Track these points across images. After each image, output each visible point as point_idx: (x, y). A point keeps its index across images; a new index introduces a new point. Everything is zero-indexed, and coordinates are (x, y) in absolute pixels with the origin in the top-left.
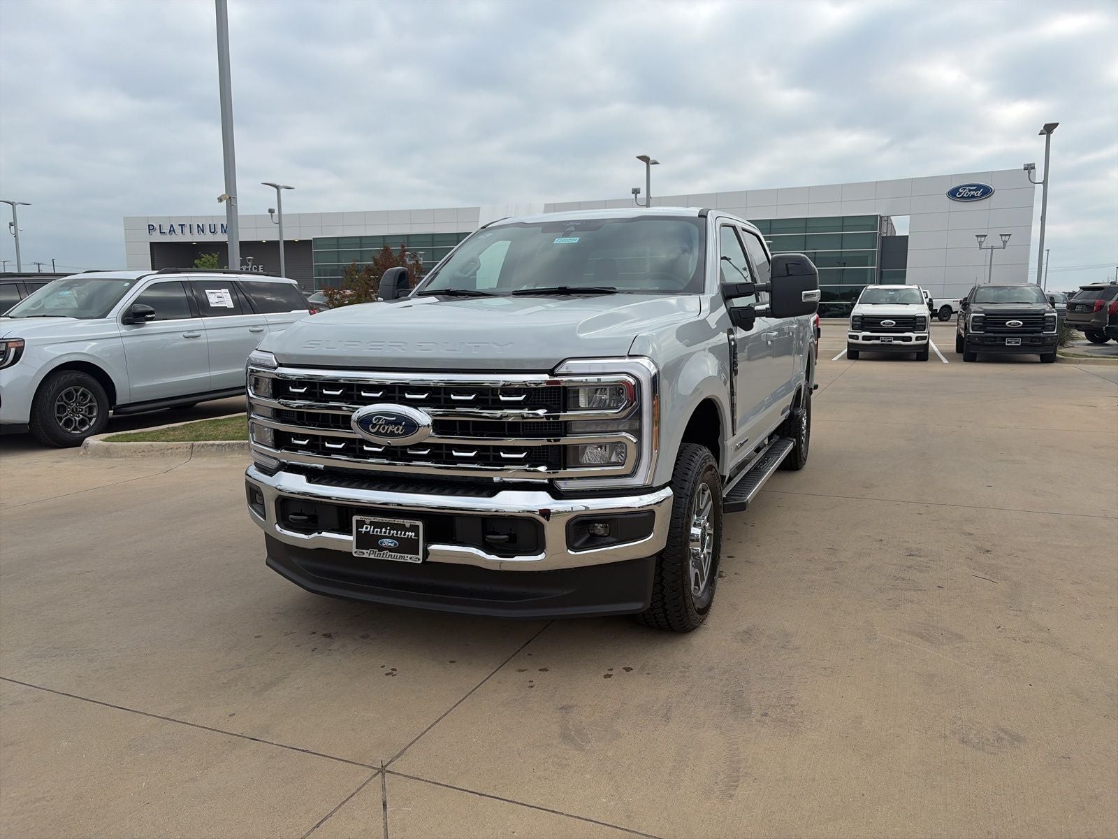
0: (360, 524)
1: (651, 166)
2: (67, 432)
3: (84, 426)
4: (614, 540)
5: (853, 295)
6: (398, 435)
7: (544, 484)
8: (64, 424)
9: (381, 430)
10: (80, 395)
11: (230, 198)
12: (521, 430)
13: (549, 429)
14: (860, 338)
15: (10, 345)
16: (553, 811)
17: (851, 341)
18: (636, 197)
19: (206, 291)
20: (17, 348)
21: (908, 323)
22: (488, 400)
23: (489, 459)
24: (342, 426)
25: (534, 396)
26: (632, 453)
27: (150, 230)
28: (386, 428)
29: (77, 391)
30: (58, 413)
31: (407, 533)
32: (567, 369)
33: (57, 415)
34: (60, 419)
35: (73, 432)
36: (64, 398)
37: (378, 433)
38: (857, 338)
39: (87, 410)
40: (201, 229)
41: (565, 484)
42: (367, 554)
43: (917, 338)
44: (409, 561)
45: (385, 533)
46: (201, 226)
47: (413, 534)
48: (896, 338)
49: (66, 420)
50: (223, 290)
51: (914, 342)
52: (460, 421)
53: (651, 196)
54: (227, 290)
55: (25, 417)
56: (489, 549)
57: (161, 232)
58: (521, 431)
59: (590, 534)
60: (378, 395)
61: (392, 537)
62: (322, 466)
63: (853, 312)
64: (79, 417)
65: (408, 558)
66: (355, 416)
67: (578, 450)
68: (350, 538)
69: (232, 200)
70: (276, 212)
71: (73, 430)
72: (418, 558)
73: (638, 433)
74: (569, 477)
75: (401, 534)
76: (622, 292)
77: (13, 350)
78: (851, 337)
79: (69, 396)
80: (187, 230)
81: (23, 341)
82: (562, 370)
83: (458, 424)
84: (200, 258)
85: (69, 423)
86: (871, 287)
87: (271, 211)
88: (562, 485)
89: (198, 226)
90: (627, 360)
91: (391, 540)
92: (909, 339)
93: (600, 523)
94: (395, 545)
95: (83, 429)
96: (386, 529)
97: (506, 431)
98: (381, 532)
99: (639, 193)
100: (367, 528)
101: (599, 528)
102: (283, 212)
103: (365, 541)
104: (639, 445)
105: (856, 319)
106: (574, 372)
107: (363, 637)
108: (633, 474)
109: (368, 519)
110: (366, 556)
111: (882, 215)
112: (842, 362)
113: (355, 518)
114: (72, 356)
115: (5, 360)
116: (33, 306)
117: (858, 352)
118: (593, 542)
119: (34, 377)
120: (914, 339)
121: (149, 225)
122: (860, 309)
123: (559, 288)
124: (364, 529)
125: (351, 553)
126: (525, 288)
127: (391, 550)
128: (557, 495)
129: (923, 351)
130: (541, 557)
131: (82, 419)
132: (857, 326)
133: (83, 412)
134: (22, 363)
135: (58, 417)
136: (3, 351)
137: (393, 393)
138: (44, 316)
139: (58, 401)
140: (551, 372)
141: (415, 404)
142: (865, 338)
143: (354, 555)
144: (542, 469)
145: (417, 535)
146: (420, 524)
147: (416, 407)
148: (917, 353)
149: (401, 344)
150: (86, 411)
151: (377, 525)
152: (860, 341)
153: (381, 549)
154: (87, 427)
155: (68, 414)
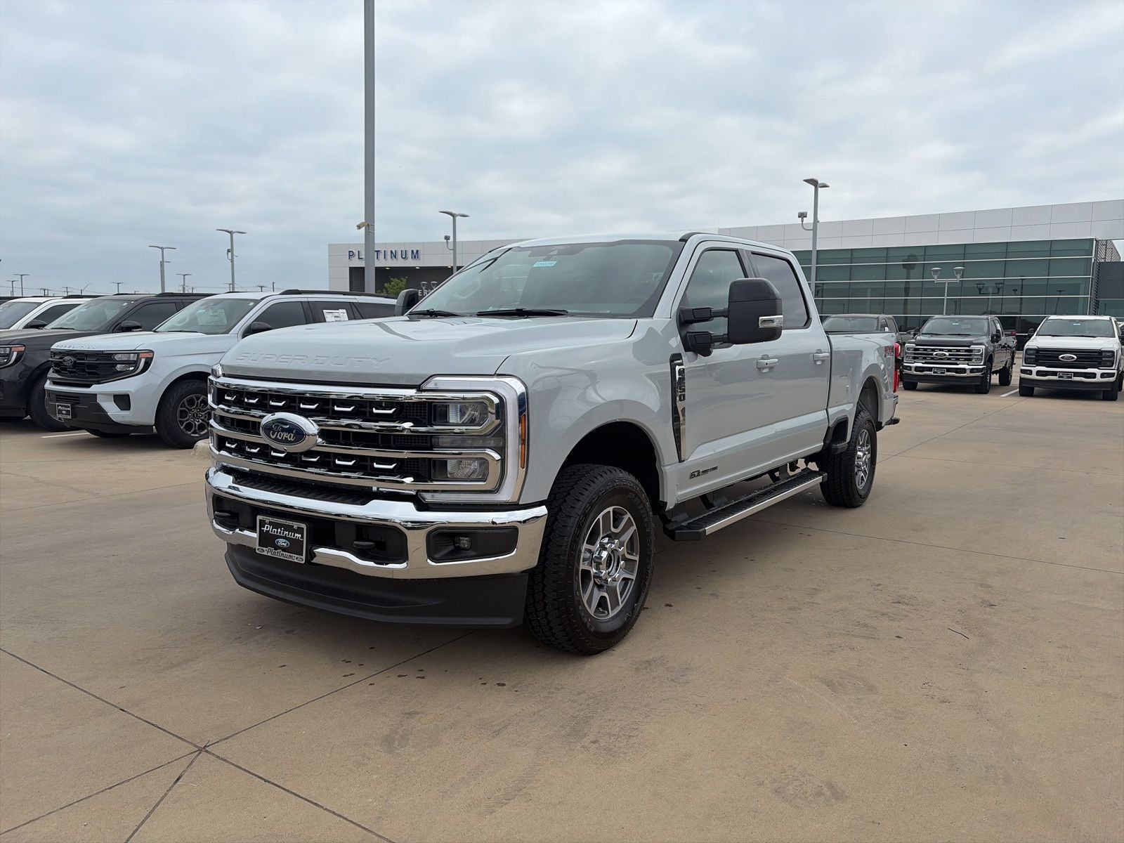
0: (262, 523)
1: (819, 189)
2: (187, 435)
3: (203, 430)
4: (474, 553)
5: (1030, 327)
6: (291, 442)
7: (412, 495)
8: (185, 428)
9: (278, 437)
10: (201, 402)
11: (368, 225)
12: (392, 441)
13: (418, 443)
14: (1034, 373)
15: (141, 356)
16: (316, 804)
17: (1023, 376)
18: (802, 221)
19: (324, 311)
20: (147, 358)
21: (1092, 358)
22: (366, 412)
23: (366, 469)
24: (252, 431)
25: (404, 410)
26: (494, 470)
27: (350, 255)
28: (282, 434)
29: (198, 398)
30: (181, 417)
31: (296, 535)
32: (436, 384)
33: (179, 419)
34: (182, 423)
35: (192, 435)
36: (186, 404)
37: (276, 439)
38: (1030, 372)
39: (207, 415)
40: (394, 255)
41: (433, 496)
42: (266, 552)
43: (1103, 375)
44: (296, 561)
45: (280, 533)
46: (394, 252)
47: (300, 535)
48: (1076, 374)
49: (187, 424)
50: (340, 311)
51: (1098, 379)
52: (343, 431)
53: (819, 219)
54: (345, 311)
55: (150, 420)
56: (362, 554)
57: (359, 258)
58: (392, 444)
59: (455, 547)
60: (281, 404)
61: (285, 538)
62: (248, 469)
63: (1027, 344)
64: (198, 422)
65: (295, 558)
66: (264, 421)
67: (443, 464)
68: (255, 535)
69: (370, 226)
70: (451, 240)
71: (193, 433)
72: (301, 559)
73: (502, 450)
74: (435, 490)
75: (291, 535)
76: (573, 315)
77: (143, 360)
78: (1023, 371)
79: (191, 402)
80: (381, 256)
81: (153, 352)
82: (430, 385)
83: (341, 433)
84: (390, 282)
85: (189, 426)
86: (1052, 317)
87: (447, 238)
88: (429, 498)
89: (392, 252)
90: (495, 379)
91: (284, 541)
92: (1094, 375)
93: (466, 537)
94: (287, 545)
95: (202, 433)
96: (281, 530)
97: (380, 442)
98: (277, 532)
99: (806, 217)
100: (267, 527)
101: (465, 542)
102: (458, 240)
103: (266, 540)
104: (503, 461)
105: (1029, 352)
106: (441, 388)
107: (288, 632)
108: (496, 490)
109: (268, 519)
110: (265, 553)
111: (1099, 238)
112: (1014, 398)
113: (259, 517)
114: (196, 367)
115: (136, 368)
116: (179, 322)
117: (1033, 388)
118: (457, 554)
119: (160, 384)
120: (1098, 376)
121: (350, 252)
122: (1036, 342)
123: (517, 310)
124: (265, 529)
125: (255, 549)
126: (491, 309)
127: (284, 550)
128: (422, 506)
129: (1109, 389)
130: (404, 565)
131: (201, 423)
132: (1032, 360)
133: (202, 418)
134: (150, 371)
135: (180, 421)
136: (135, 361)
137: (293, 402)
138: (180, 331)
139: (181, 407)
140: (419, 388)
141: (306, 414)
142: (1039, 373)
143: (257, 551)
144: (409, 480)
145: (302, 537)
146: (304, 526)
147: (307, 417)
148: (1104, 391)
149: (303, 358)
150: (205, 417)
151: (275, 526)
152: (1034, 376)
153: (276, 548)
154: (206, 431)
155: (189, 419)
